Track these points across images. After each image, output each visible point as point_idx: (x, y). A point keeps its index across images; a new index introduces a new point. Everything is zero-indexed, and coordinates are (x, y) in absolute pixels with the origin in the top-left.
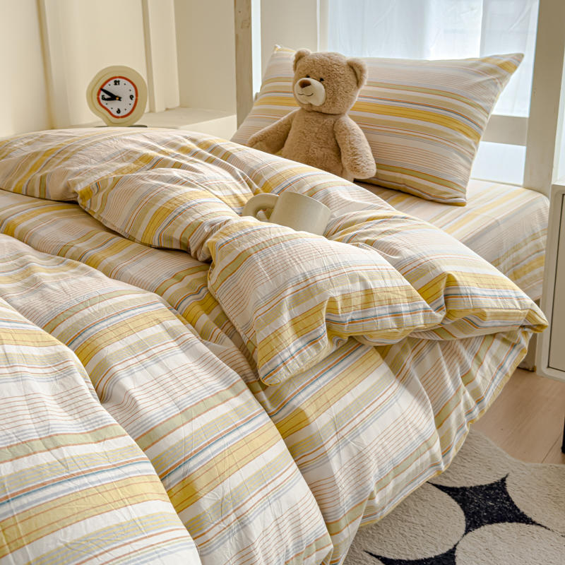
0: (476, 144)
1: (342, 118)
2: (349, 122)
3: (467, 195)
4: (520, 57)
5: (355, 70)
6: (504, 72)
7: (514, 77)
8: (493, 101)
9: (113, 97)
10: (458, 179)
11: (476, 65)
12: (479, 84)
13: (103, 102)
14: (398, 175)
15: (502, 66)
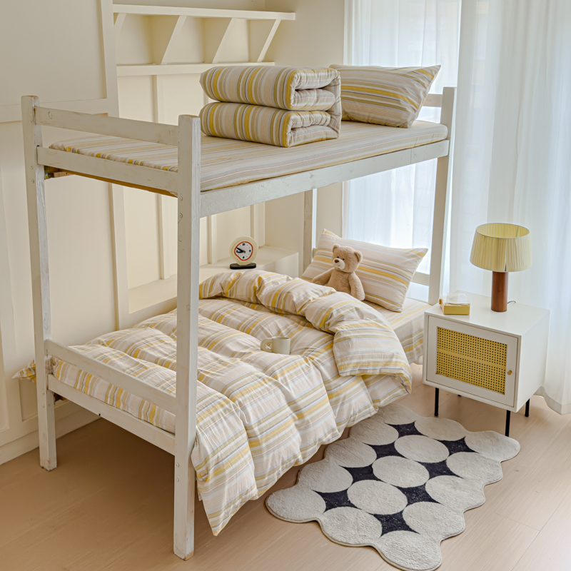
0: (407, 286)
1: (352, 275)
2: (355, 276)
3: (403, 308)
4: (427, 250)
5: (357, 256)
6: (419, 257)
7: (424, 258)
8: (415, 269)
9: (242, 251)
10: (398, 301)
11: (407, 253)
12: (409, 262)
13: (237, 254)
14: (375, 298)
15: (419, 254)
